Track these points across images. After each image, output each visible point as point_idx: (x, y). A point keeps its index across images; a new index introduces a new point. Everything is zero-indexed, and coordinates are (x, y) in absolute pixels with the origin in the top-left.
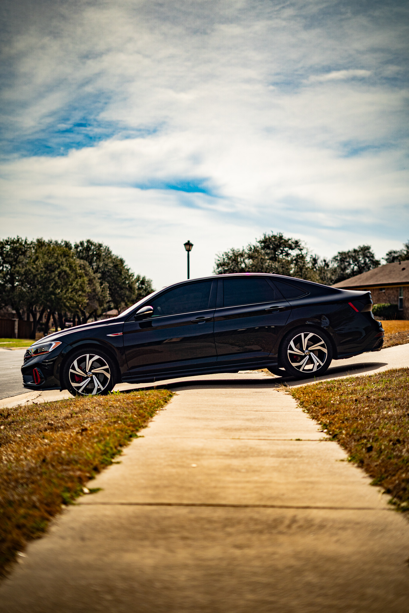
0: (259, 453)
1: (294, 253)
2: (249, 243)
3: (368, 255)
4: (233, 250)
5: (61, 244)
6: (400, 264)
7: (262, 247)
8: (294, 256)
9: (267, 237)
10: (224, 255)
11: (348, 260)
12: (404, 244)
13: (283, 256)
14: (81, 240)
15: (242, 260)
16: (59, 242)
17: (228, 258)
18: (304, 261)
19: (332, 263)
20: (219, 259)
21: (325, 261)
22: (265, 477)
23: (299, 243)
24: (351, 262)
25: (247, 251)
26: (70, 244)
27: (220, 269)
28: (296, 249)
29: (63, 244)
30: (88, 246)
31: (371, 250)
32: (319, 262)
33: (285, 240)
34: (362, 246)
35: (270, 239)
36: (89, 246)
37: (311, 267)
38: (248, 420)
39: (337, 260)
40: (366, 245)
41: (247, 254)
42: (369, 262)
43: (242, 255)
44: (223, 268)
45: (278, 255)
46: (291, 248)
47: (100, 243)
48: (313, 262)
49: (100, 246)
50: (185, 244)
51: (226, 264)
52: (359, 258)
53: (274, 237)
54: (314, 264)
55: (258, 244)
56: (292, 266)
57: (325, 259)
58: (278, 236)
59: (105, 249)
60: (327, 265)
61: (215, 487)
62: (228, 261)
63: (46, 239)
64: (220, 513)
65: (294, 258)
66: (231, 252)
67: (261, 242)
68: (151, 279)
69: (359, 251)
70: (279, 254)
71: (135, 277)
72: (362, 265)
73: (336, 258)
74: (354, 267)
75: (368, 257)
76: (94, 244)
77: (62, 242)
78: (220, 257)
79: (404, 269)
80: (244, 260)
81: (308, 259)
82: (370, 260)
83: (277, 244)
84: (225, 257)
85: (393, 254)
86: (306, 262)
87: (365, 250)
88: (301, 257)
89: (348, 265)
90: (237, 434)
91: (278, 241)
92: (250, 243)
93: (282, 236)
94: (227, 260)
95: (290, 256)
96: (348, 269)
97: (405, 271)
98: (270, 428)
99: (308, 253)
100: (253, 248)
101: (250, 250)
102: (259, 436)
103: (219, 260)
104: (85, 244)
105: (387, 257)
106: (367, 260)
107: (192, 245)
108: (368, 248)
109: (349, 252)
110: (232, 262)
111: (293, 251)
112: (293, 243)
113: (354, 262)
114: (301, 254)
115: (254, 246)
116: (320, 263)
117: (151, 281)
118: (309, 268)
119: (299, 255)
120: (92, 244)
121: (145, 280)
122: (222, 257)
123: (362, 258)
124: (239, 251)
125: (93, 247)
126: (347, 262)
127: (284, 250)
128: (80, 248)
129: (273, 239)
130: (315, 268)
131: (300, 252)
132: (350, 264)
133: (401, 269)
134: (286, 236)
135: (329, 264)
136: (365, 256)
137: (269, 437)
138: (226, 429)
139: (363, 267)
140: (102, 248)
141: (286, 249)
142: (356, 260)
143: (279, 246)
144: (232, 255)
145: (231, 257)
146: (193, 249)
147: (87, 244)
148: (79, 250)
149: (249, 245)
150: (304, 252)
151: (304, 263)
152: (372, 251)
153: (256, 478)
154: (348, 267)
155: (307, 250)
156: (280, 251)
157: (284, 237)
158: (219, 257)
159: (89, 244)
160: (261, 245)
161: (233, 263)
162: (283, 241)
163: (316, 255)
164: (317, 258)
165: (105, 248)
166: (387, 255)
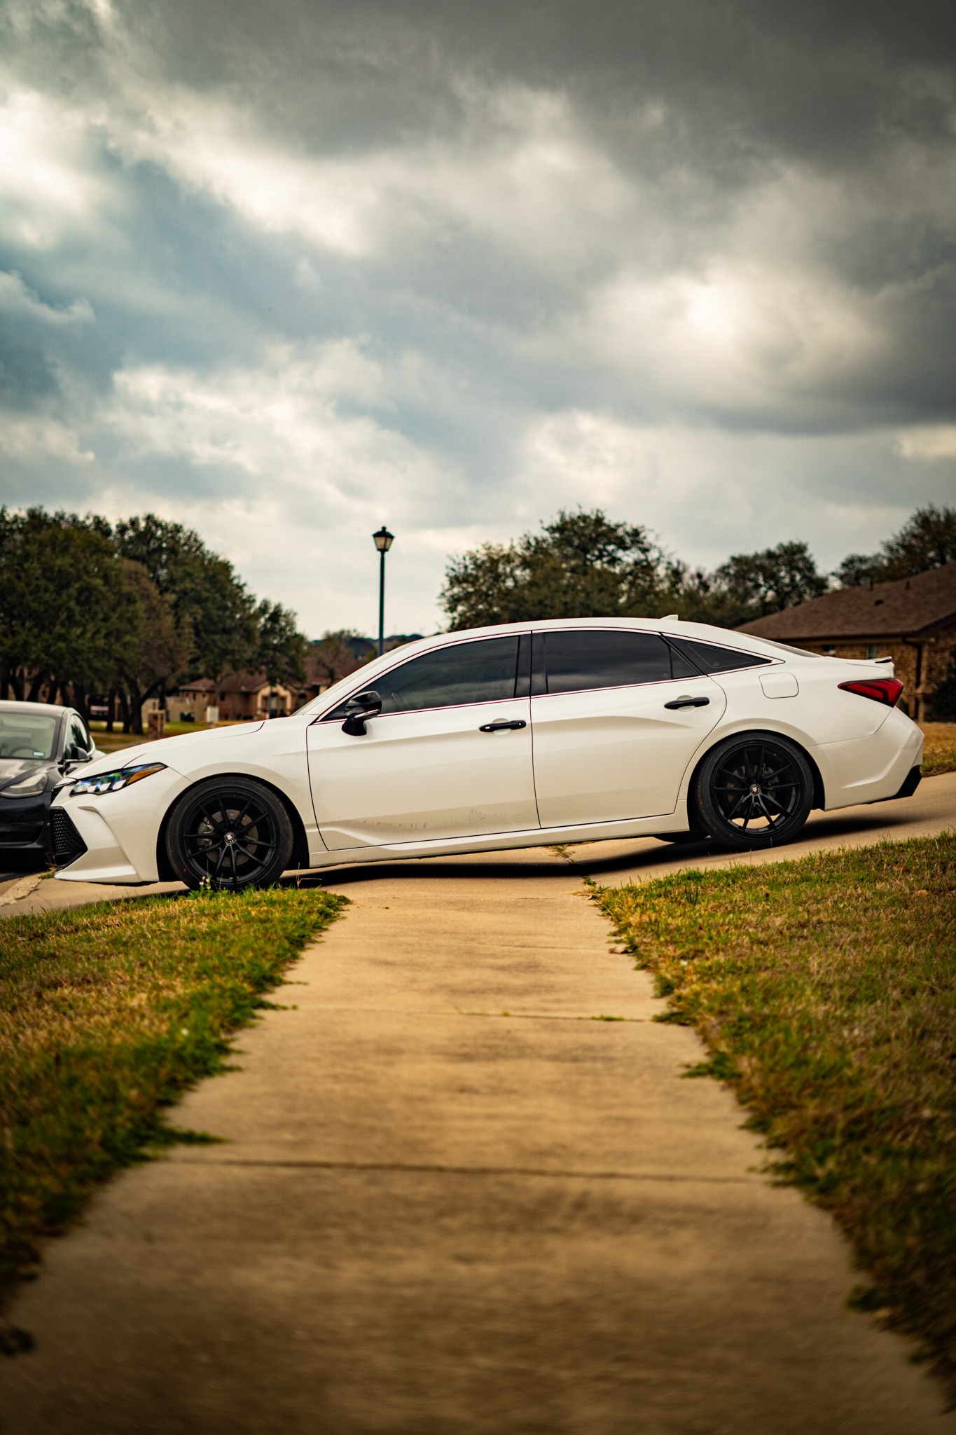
0: (522, 1051)
1: (629, 557)
2: (526, 532)
3: (801, 565)
4: (487, 547)
5: (84, 522)
6: (872, 589)
7: (554, 543)
8: (628, 565)
9: (567, 519)
10: (467, 558)
11: (752, 575)
12: (882, 543)
13: (603, 563)
14: (133, 515)
15: (508, 570)
16: (81, 518)
17: (475, 563)
18: (651, 577)
19: (715, 581)
20: (455, 567)
21: (699, 576)
22: (530, 1106)
23: (642, 535)
24: (761, 581)
25: (519, 550)
26: (107, 525)
27: (456, 590)
28: (634, 549)
29: (89, 522)
30: (148, 529)
31: (807, 554)
32: (686, 577)
33: (608, 526)
34: (786, 543)
35: (573, 522)
36: (151, 528)
37: (666, 592)
38: (502, 968)
39: (728, 574)
40: (796, 542)
41: (520, 556)
42: (803, 582)
43: (508, 559)
44: (464, 589)
45: (592, 561)
46: (622, 545)
47: (178, 522)
48: (673, 579)
49: (178, 529)
50: (376, 535)
51: (471, 579)
52: (779, 571)
53: (584, 518)
54: (673, 584)
55: (546, 535)
56: (624, 587)
57: (701, 571)
58: (593, 517)
59: (189, 537)
60: (705, 586)
61: (423, 1128)
62: (474, 572)
63: (51, 511)
64: (429, 1187)
65: (628, 570)
66: (484, 552)
67: (552, 530)
68: (295, 610)
69: (780, 556)
70: (593, 558)
71: (257, 605)
72: (786, 589)
73: (726, 570)
74: (766, 592)
75: (800, 570)
76: (163, 524)
77: (88, 518)
78: (457, 561)
79: (879, 602)
80: (512, 571)
81: (661, 571)
82: (804, 577)
83: (590, 535)
84: (468, 562)
85: (857, 565)
86: (656, 578)
87: (794, 555)
88: (645, 568)
89: (753, 587)
90: (476, 1005)
91: (592, 528)
92: (528, 531)
93: (603, 519)
94: (473, 569)
95: (619, 564)
96: (752, 597)
97: (881, 606)
98: (550, 988)
99: (662, 559)
100: (533, 543)
101: (528, 549)
102: (524, 1009)
103: (453, 570)
104: (142, 524)
105: (842, 571)
106: (798, 577)
107: (392, 537)
108: (801, 549)
109: (756, 556)
110: (485, 575)
111: (628, 552)
112: (627, 533)
113: (765, 580)
114: (646, 560)
115: (536, 539)
116: (688, 582)
117: (295, 614)
118: (662, 591)
119: (642, 561)
120: (158, 525)
121: (280, 611)
122: (462, 561)
123: (787, 572)
124: (502, 550)
125: (159, 533)
126: (751, 580)
127: (606, 550)
128: (130, 533)
129: (582, 524)
130: (677, 591)
131: (642, 557)
132: (758, 586)
133: (872, 603)
134: (611, 519)
135: (709, 583)
136: (792, 567)
137: (545, 1010)
138: (454, 991)
139: (788, 594)
140: (181, 535)
141: (611, 548)
142: (771, 576)
143: (594, 541)
144: (485, 558)
145: (483, 562)
146: (394, 546)
147: (147, 524)
148: (126, 537)
149: (526, 536)
150: (653, 555)
151: (652, 580)
152: (810, 556)
153: (512, 1109)
154: (754, 593)
155: (660, 552)
156: (596, 553)
157: (606, 521)
158: (454, 562)
159: (150, 524)
160: (553, 538)
161: (487, 578)
162: (604, 528)
163: (679, 562)
164: (681, 569)
165: (188, 534)
166: (844, 565)
